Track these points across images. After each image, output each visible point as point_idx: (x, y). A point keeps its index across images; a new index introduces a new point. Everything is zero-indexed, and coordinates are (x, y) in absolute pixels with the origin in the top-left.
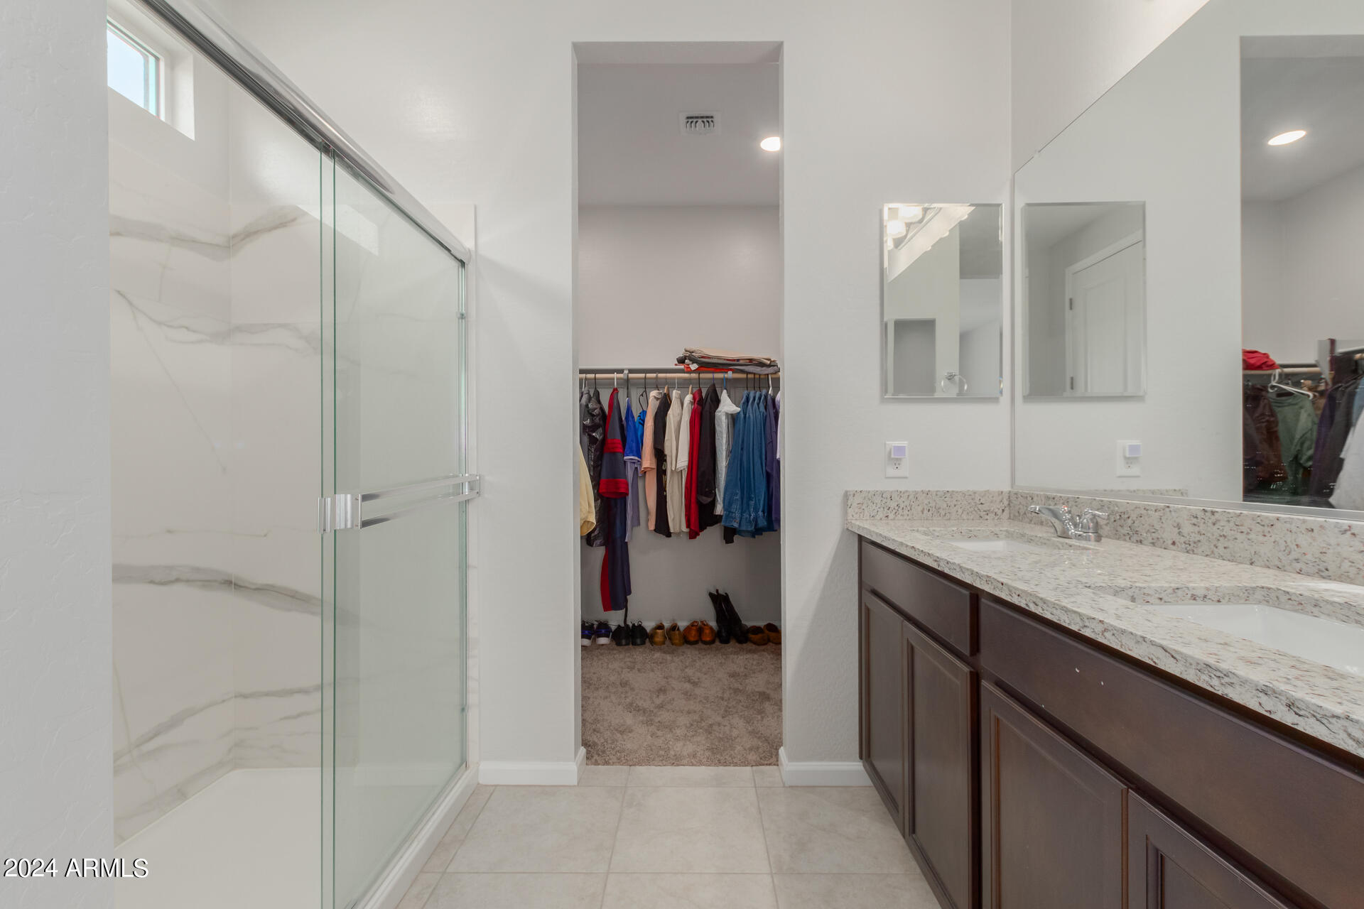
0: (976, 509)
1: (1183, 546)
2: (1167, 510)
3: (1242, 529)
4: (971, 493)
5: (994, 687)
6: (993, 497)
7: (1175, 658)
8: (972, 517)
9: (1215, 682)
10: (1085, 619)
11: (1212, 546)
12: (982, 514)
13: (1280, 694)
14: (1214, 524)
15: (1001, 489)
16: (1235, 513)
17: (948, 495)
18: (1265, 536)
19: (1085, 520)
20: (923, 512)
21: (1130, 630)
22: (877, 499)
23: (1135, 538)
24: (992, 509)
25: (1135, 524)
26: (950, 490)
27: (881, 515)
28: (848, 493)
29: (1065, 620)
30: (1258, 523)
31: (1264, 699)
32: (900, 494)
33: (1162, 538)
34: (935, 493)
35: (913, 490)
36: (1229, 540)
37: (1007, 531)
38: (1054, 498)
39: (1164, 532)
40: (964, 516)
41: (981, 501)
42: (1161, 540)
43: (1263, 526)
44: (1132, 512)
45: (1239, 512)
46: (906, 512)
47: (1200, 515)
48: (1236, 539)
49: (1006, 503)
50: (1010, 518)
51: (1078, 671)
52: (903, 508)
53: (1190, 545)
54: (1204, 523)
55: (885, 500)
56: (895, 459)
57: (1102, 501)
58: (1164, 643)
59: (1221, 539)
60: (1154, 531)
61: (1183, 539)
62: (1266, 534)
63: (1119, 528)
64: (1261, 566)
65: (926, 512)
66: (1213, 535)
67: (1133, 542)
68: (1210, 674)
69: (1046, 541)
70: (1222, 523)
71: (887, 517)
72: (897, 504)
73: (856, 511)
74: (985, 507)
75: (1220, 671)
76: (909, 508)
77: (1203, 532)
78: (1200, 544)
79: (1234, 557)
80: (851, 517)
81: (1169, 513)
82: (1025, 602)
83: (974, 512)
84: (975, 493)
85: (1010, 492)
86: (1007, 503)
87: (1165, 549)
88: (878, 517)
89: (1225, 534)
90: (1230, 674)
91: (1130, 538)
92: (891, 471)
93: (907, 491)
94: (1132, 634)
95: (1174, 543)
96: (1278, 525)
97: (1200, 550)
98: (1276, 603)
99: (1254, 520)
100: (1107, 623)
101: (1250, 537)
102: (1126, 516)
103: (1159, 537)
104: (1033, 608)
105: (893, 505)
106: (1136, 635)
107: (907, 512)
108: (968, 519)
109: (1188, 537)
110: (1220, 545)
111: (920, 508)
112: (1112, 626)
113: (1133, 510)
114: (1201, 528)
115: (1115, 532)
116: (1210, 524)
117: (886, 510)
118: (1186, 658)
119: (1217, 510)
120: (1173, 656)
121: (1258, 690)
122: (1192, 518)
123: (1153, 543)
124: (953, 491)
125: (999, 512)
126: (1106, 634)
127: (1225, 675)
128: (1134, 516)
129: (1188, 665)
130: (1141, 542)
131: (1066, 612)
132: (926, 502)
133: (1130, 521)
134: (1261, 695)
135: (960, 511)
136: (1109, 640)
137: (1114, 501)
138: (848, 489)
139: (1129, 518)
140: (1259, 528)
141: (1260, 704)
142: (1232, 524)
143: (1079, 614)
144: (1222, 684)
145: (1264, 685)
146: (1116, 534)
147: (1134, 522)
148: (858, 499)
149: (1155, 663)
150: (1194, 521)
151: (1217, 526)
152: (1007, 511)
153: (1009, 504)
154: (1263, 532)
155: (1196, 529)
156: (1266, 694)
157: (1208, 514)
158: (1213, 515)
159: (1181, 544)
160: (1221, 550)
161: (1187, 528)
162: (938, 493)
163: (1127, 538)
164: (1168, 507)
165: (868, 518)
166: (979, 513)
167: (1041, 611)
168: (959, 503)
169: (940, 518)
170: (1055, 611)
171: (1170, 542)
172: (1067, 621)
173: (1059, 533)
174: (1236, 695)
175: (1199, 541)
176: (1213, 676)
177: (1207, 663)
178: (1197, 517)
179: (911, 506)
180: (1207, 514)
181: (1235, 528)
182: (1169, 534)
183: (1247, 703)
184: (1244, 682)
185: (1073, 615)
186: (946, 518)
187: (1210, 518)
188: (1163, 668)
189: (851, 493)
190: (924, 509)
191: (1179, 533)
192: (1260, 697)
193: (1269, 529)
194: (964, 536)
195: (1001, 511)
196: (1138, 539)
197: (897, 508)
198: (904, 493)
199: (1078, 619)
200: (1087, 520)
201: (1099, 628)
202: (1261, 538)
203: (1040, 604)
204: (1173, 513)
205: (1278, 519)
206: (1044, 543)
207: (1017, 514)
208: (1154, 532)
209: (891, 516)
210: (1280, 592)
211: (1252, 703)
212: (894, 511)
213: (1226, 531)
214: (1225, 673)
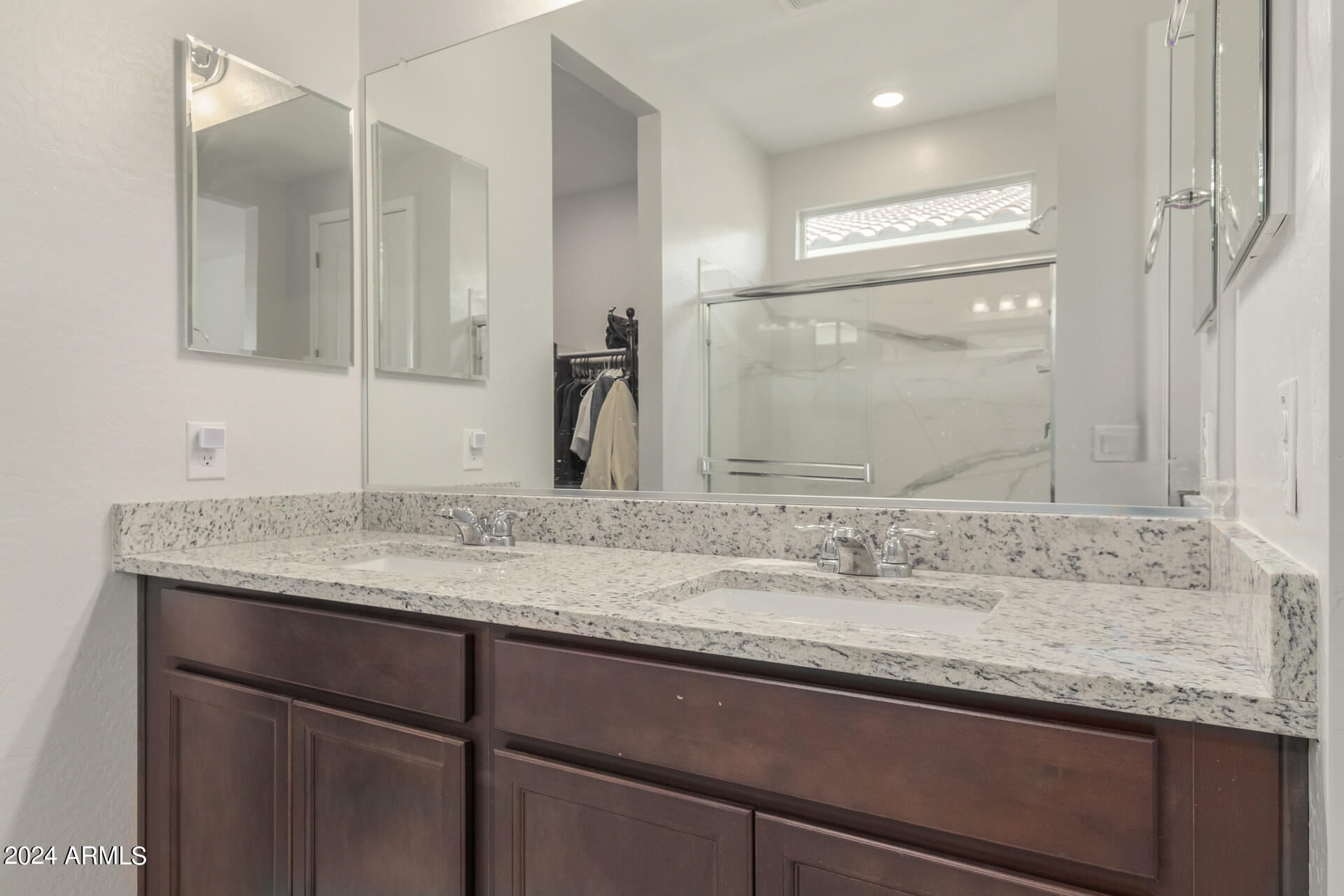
0: (324, 519)
1: (604, 540)
2: (585, 503)
3: (664, 517)
4: (318, 498)
5: (506, 751)
6: (344, 501)
7: (844, 655)
8: (318, 531)
9: (896, 669)
10: (712, 635)
11: (634, 538)
12: (332, 525)
13: (968, 665)
14: (636, 515)
15: (353, 492)
16: (657, 503)
17: (287, 502)
18: (685, 523)
19: (499, 523)
20: (251, 530)
21: (781, 636)
22: (177, 517)
23: (548, 536)
24: (343, 517)
25: (547, 522)
26: (290, 494)
27: (183, 541)
28: (123, 509)
29: (677, 642)
30: (679, 511)
31: (951, 672)
32: (216, 504)
33: (579, 534)
34: (268, 501)
35: (237, 497)
36: (650, 530)
37: (388, 545)
38: (436, 498)
39: (582, 526)
40: (309, 531)
41: (330, 508)
42: (578, 537)
43: (684, 513)
44: (543, 509)
45: (661, 501)
46: (225, 532)
47: (621, 506)
48: (658, 528)
49: (359, 507)
50: (364, 527)
51: (681, 698)
52: (220, 528)
53: (610, 538)
54: (625, 515)
55: (189, 517)
56: (202, 450)
57: (505, 498)
58: (828, 641)
59: (642, 529)
60: (570, 527)
61: (603, 533)
62: (686, 521)
63: (527, 528)
64: (682, 552)
65: (255, 529)
66: (635, 526)
67: (544, 542)
68: (889, 662)
69: (454, 552)
70: (644, 513)
71: (194, 543)
72: (210, 520)
73: (139, 538)
74: (334, 516)
75: (901, 657)
76: (230, 526)
77: (625, 524)
78: (621, 537)
79: (656, 546)
80: (128, 550)
81: (587, 507)
82: (603, 630)
83: (322, 524)
84: (322, 497)
85: (364, 493)
86: (361, 508)
87: (583, 545)
88: (178, 545)
89: (647, 524)
90: (913, 658)
91: (541, 538)
92: (198, 469)
93: (226, 500)
94: (785, 639)
95: (593, 539)
96: (697, 511)
97: (621, 543)
98: (734, 585)
99: (674, 509)
100: (746, 635)
101: (671, 525)
102: (536, 513)
103: (576, 533)
104: (618, 636)
105: (204, 522)
106: (791, 640)
107: (227, 533)
108: (313, 534)
109: (608, 531)
110: (642, 536)
111: (247, 524)
112: (754, 636)
113: (545, 506)
114: (622, 520)
115: (522, 532)
116: (632, 515)
117: (192, 531)
118: (858, 652)
119: (639, 501)
120: (841, 654)
121: (944, 666)
122: (613, 510)
123: (569, 541)
124: (294, 497)
125: (351, 521)
126: (745, 647)
127: (907, 660)
128: (545, 513)
129: (861, 658)
130: (554, 541)
131: (679, 631)
132: (256, 514)
133: (540, 520)
134: (947, 669)
135: (303, 524)
136: (750, 653)
137: (521, 498)
138: (121, 502)
139: (539, 515)
140: (680, 516)
141: (947, 678)
142: (654, 514)
143: (702, 631)
144: (904, 669)
145: (951, 660)
146: (523, 535)
147: (546, 520)
148: (141, 518)
149: (818, 665)
150: (615, 513)
151: (639, 517)
152: (360, 519)
153: (363, 510)
154: (684, 519)
155: (617, 522)
156: (954, 668)
157: (630, 506)
158: (635, 506)
159: (601, 538)
160: (643, 541)
161: (607, 522)
162: (273, 500)
163: (538, 537)
164: (586, 501)
165: (160, 547)
166: (327, 524)
167: (635, 638)
168: (302, 512)
169: (276, 537)
170: (659, 634)
171: (588, 537)
172: (682, 642)
173: (466, 540)
174: (921, 676)
175: (620, 534)
176: (893, 663)
177: (885, 652)
178: (617, 509)
179: (233, 522)
180: (628, 505)
181: (657, 517)
182: (587, 529)
183: (933, 682)
184: (929, 661)
185: (692, 634)
186: (285, 535)
187: (631, 510)
188: (828, 668)
189: (128, 508)
190: (252, 526)
191: (599, 527)
192: (947, 672)
193: (689, 516)
194: (338, 558)
195: (353, 519)
196: (551, 538)
197: (210, 527)
198: (222, 503)
199: (700, 637)
200: (502, 522)
201: (736, 641)
202: (681, 525)
203: (633, 628)
204: (592, 507)
205: (697, 506)
206: (450, 555)
207: (376, 522)
208: (569, 529)
209: (201, 541)
210: (738, 573)
211: (935, 678)
212: (206, 533)
213: (649, 521)
214: (907, 657)
